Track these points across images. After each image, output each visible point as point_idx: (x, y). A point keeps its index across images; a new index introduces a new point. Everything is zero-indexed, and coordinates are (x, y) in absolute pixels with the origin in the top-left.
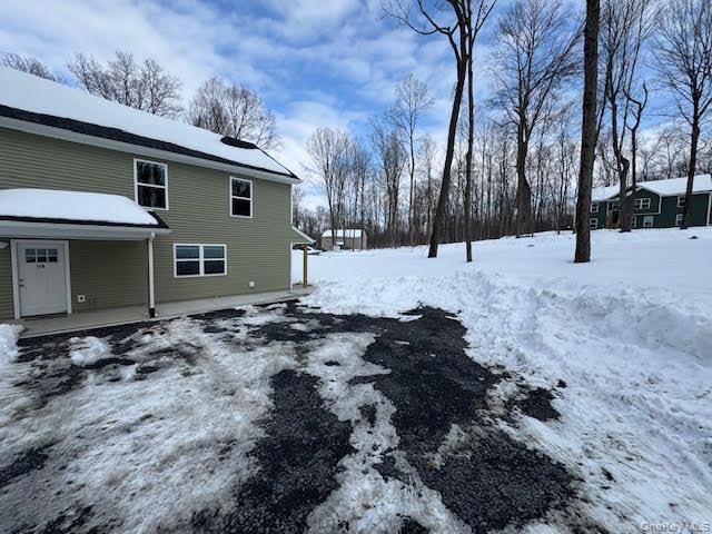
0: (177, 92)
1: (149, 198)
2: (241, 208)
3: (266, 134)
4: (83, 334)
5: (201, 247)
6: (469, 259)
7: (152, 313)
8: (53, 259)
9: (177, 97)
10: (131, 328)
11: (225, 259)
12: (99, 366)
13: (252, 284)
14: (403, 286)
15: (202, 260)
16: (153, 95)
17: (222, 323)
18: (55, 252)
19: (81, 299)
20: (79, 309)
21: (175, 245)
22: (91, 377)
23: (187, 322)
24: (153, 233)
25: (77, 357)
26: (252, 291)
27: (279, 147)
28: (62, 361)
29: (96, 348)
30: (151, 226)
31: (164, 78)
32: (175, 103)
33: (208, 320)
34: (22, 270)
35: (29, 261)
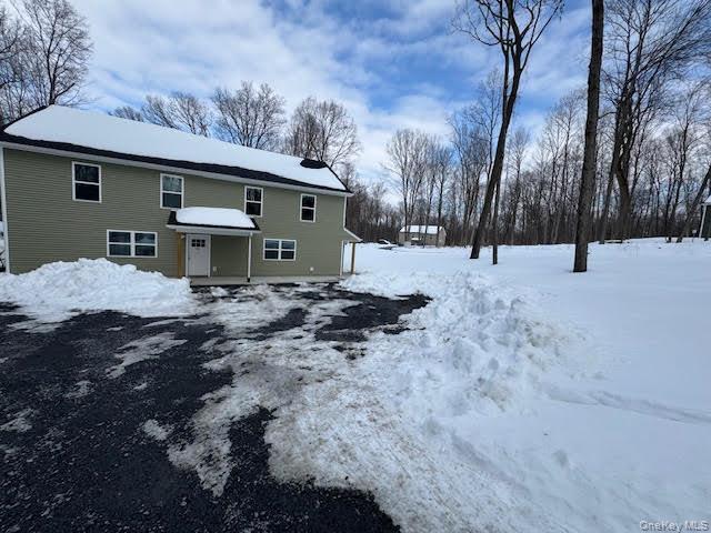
0: (283, 107)
1: (252, 210)
2: (308, 215)
3: (350, 140)
4: (216, 286)
5: (280, 241)
6: (495, 262)
7: (249, 280)
8: (204, 245)
9: (282, 112)
10: (238, 286)
11: (295, 251)
12: (223, 298)
14: (413, 279)
15: (280, 250)
16: (265, 112)
17: (284, 289)
18: (204, 241)
19: (215, 269)
20: (213, 275)
22: (221, 300)
23: (266, 286)
24: (252, 232)
25: (214, 294)
26: (311, 274)
27: (359, 152)
28: (208, 294)
29: (222, 292)
30: (251, 229)
31: (274, 98)
32: (281, 117)
33: (277, 287)
34: (190, 250)
35: (193, 245)
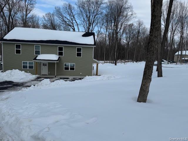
8: (46, 65)
11: (75, 67)
13: (81, 74)
15: (69, 67)
19: (49, 73)
21: (64, 63)
34: (43, 67)
35: (43, 65)
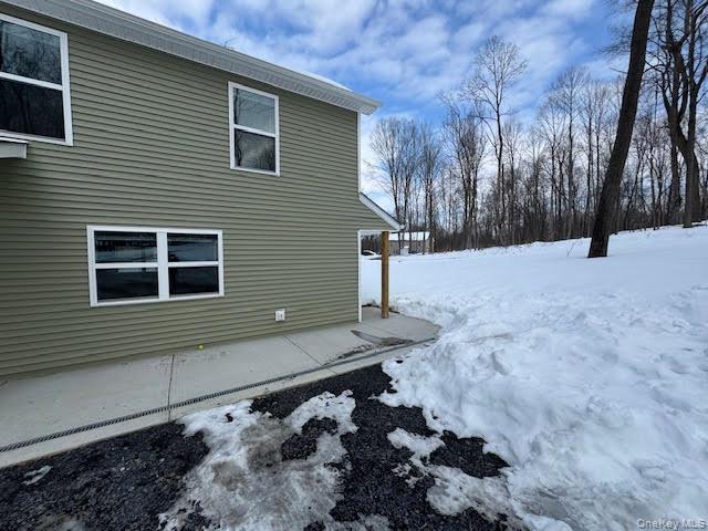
5: (162, 235)
11: (220, 263)
13: (280, 314)
15: (163, 266)
21: (91, 229)
